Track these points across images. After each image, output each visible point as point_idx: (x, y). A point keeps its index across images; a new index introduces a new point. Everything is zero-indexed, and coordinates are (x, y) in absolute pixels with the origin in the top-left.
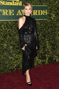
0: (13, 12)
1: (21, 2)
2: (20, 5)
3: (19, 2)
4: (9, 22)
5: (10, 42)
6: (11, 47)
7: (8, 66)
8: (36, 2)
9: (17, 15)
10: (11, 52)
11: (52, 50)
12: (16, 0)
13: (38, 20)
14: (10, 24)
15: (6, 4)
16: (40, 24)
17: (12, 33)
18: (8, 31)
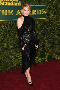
0: (12, 12)
1: (20, 2)
2: (19, 5)
3: (19, 2)
4: (9, 22)
5: (10, 41)
6: (12, 46)
7: (9, 65)
8: (35, 2)
9: (17, 14)
10: (12, 51)
11: (51, 48)
12: (15, 1)
13: (37, 20)
14: (10, 24)
15: (5, 5)
16: (39, 23)
17: (12, 32)
18: (8, 31)
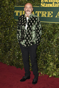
9: (56, 17)
12: (56, 2)
15: (46, 6)
